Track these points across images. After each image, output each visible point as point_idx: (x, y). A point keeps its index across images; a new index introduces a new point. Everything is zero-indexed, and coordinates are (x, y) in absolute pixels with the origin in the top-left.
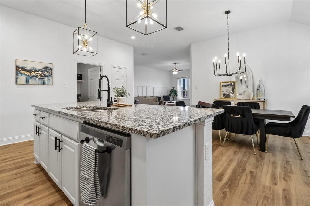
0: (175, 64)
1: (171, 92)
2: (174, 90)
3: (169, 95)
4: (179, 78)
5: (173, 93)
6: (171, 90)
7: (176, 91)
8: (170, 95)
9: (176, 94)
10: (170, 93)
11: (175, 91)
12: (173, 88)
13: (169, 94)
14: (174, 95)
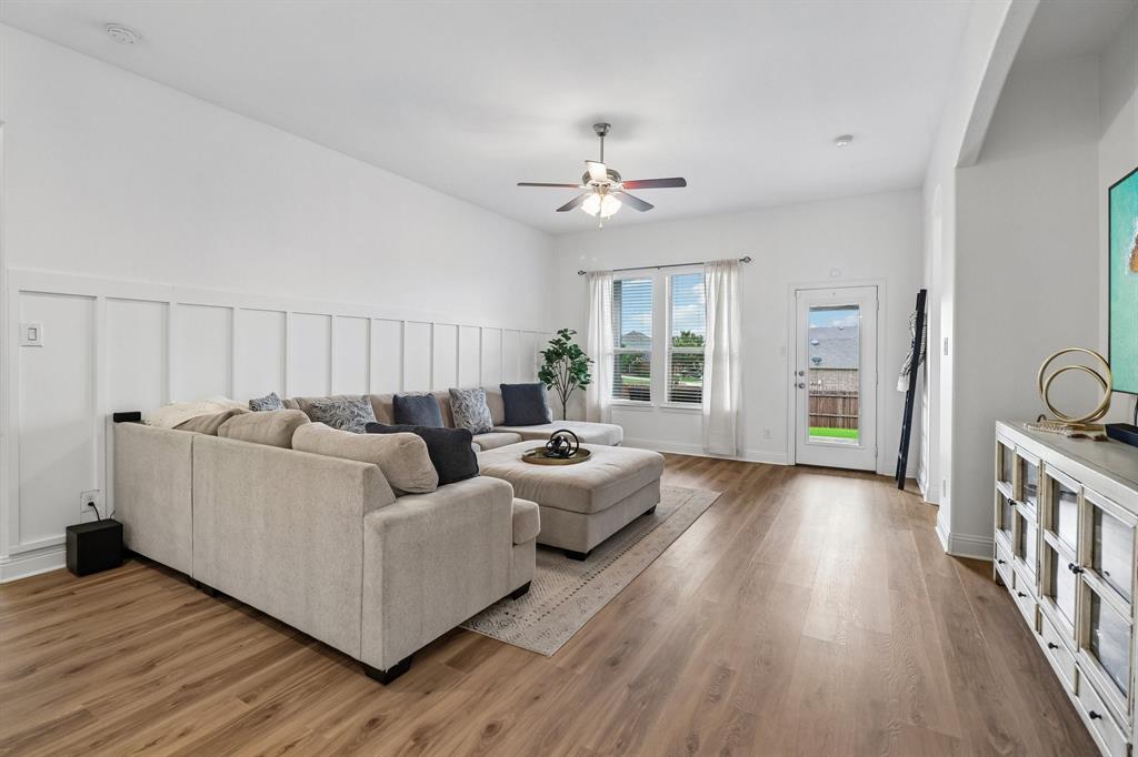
0: (602, 129)
1: (552, 356)
2: (570, 344)
3: (537, 381)
4: (601, 274)
5: (562, 367)
6: (550, 347)
7: (579, 353)
8: (546, 376)
9: (580, 371)
10: (545, 363)
11: (575, 353)
12: (563, 333)
13: (538, 370)
14: (572, 380)
